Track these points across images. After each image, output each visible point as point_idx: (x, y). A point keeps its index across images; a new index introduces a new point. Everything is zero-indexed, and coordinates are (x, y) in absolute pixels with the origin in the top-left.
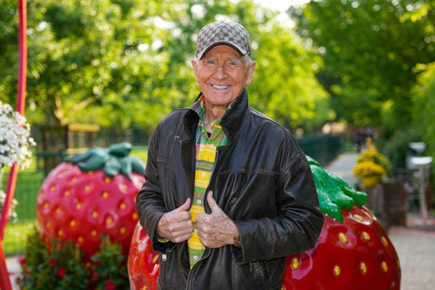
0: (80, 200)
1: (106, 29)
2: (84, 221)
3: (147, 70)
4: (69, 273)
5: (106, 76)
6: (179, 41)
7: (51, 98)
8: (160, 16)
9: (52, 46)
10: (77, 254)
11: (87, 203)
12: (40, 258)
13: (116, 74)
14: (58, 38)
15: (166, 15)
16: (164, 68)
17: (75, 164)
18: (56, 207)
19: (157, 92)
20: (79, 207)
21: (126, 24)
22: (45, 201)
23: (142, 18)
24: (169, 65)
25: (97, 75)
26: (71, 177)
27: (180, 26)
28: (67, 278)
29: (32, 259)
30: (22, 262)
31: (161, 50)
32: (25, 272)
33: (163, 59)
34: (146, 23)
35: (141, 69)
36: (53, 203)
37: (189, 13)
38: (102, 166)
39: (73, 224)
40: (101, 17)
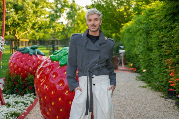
0: (22, 62)
1: (31, 11)
2: (22, 68)
3: (43, 23)
4: (18, 83)
5: (31, 25)
6: (53, 15)
7: (14, 31)
8: (47, 7)
9: (14, 16)
10: (21, 78)
11: (24, 62)
12: (10, 79)
13: (34, 24)
14: (17, 13)
15: (49, 7)
16: (48, 23)
17: (20, 51)
18: (14, 64)
19: (46, 30)
20: (21, 64)
21: (37, 9)
22: (11, 62)
23: (42, 8)
24: (50, 22)
25: (28, 25)
26: (19, 55)
27: (54, 10)
28: (17, 85)
29: (7, 79)
30: (4, 80)
31: (48, 17)
32: (5, 83)
33: (48, 20)
34: (43, 9)
35: (41, 23)
36: (13, 63)
37: (56, 6)
38: (29, 52)
39: (19, 69)
40: (30, 7)
